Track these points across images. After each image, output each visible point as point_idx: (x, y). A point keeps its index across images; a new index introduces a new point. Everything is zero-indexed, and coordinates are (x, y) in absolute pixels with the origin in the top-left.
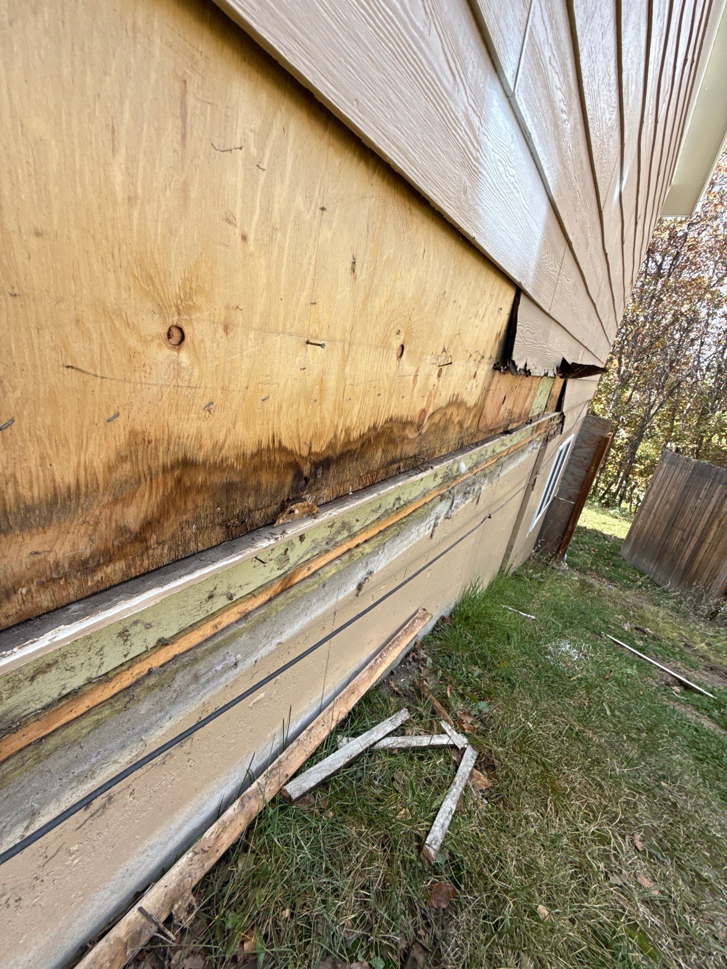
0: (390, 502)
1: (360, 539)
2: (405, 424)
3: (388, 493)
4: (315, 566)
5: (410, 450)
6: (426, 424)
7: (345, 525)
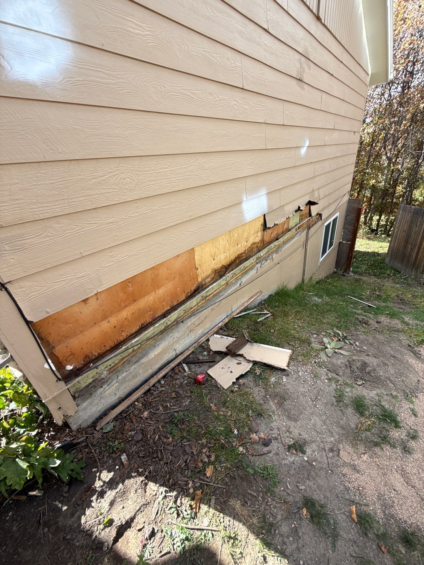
0: (243, 267)
1: (238, 276)
2: (241, 254)
3: (242, 266)
4: (231, 281)
5: (244, 258)
6: (246, 252)
7: (235, 274)
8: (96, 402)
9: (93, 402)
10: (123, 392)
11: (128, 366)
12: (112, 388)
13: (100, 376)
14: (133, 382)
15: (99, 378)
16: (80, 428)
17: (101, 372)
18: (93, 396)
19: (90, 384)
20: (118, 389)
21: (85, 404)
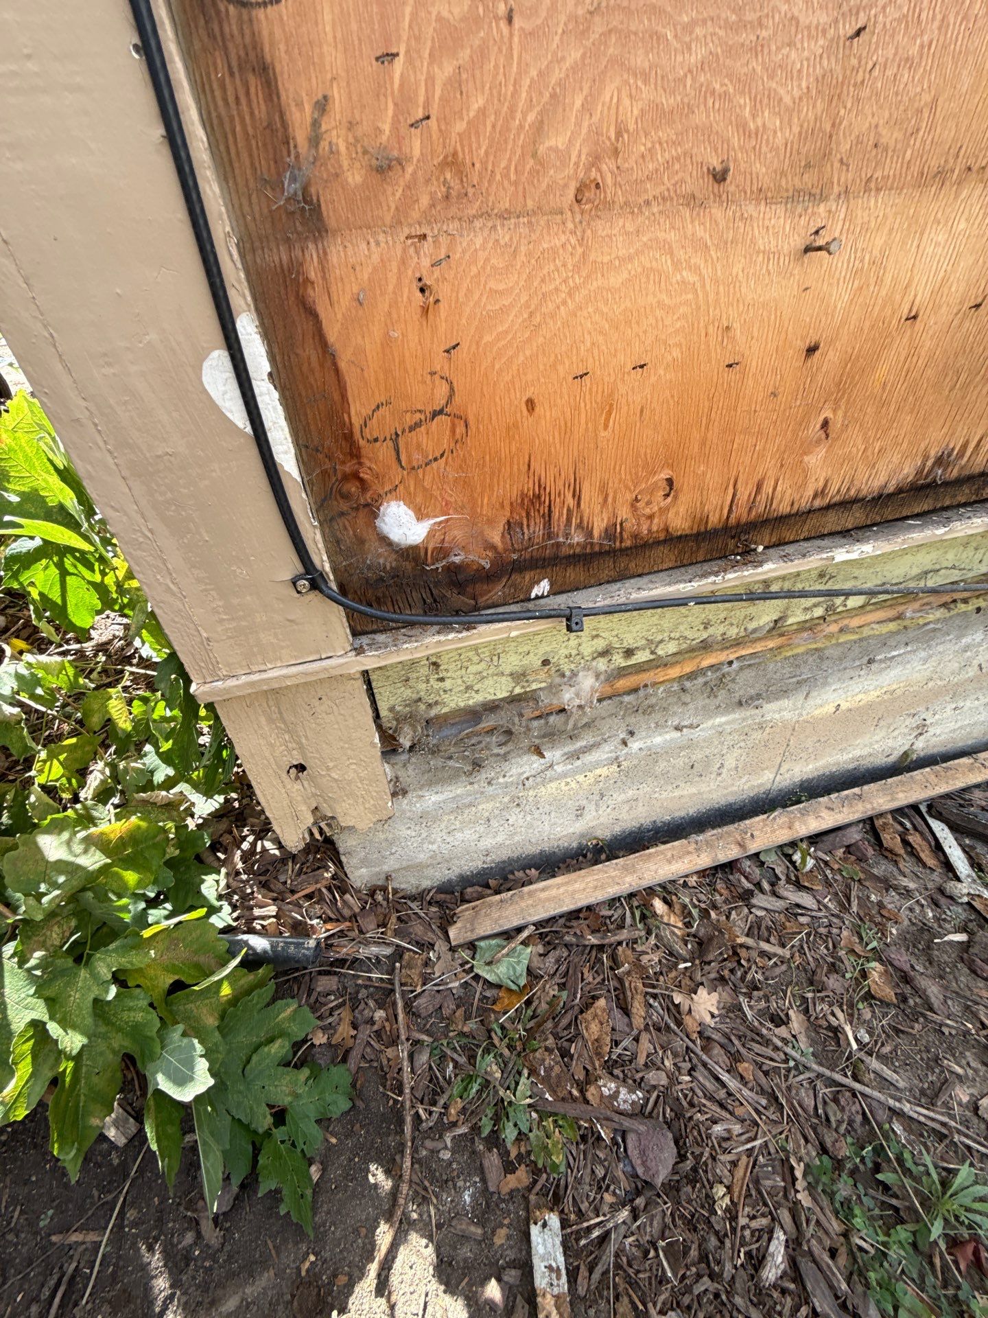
8: (486, 807)
9: (471, 805)
10: (614, 815)
11: (702, 701)
12: (581, 778)
13: (553, 689)
14: (677, 793)
15: (546, 700)
16: (384, 889)
17: (566, 668)
18: (484, 775)
19: (492, 707)
20: (602, 796)
21: (434, 798)
